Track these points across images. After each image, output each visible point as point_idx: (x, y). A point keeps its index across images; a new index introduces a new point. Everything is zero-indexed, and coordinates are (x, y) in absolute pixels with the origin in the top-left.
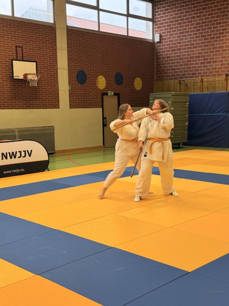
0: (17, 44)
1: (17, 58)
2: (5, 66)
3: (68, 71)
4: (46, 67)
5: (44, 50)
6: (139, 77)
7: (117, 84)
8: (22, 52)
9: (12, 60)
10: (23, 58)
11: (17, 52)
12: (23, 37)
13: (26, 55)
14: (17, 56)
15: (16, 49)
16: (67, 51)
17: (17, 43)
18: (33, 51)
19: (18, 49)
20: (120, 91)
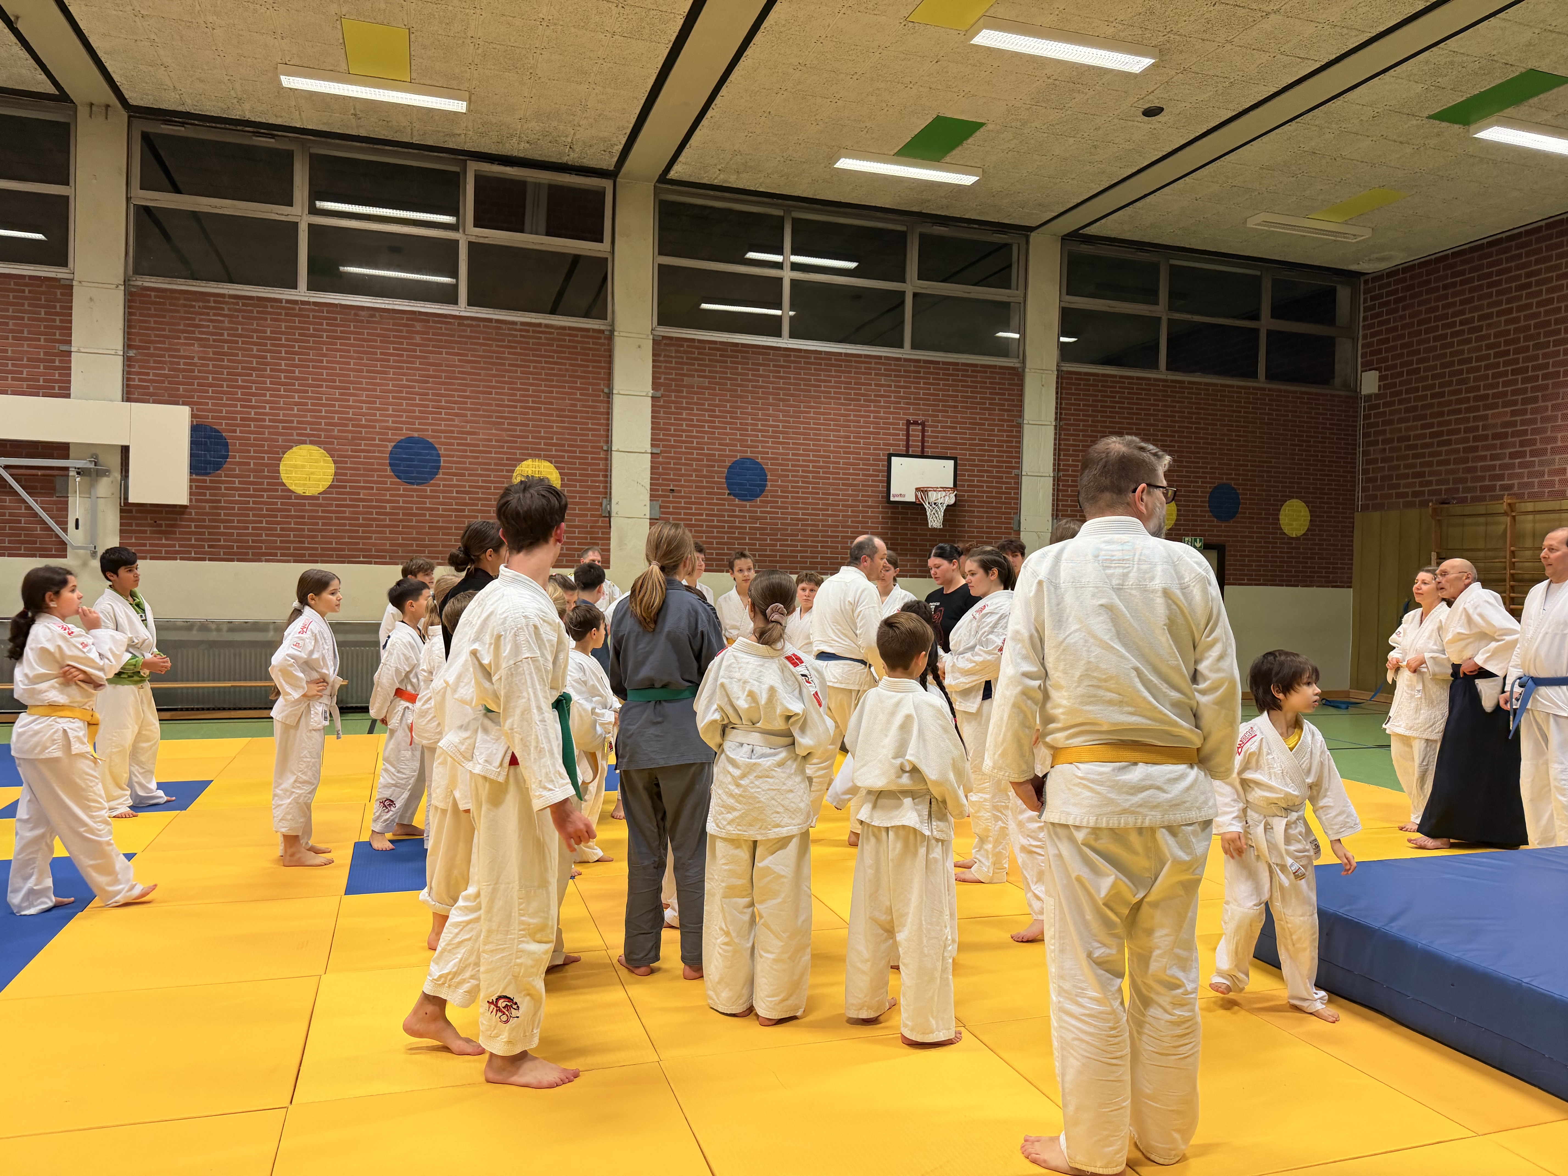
0: (910, 418)
1: (907, 451)
2: (874, 470)
3: (1054, 480)
4: (987, 471)
5: (986, 430)
6: (1297, 498)
7: (1219, 518)
8: (923, 436)
9: (890, 456)
10: (923, 451)
11: (908, 435)
12: (929, 400)
13: (932, 442)
14: (908, 446)
15: (908, 430)
16: (1053, 428)
17: (912, 414)
18: (951, 433)
19: (911, 428)
20: (1225, 536)
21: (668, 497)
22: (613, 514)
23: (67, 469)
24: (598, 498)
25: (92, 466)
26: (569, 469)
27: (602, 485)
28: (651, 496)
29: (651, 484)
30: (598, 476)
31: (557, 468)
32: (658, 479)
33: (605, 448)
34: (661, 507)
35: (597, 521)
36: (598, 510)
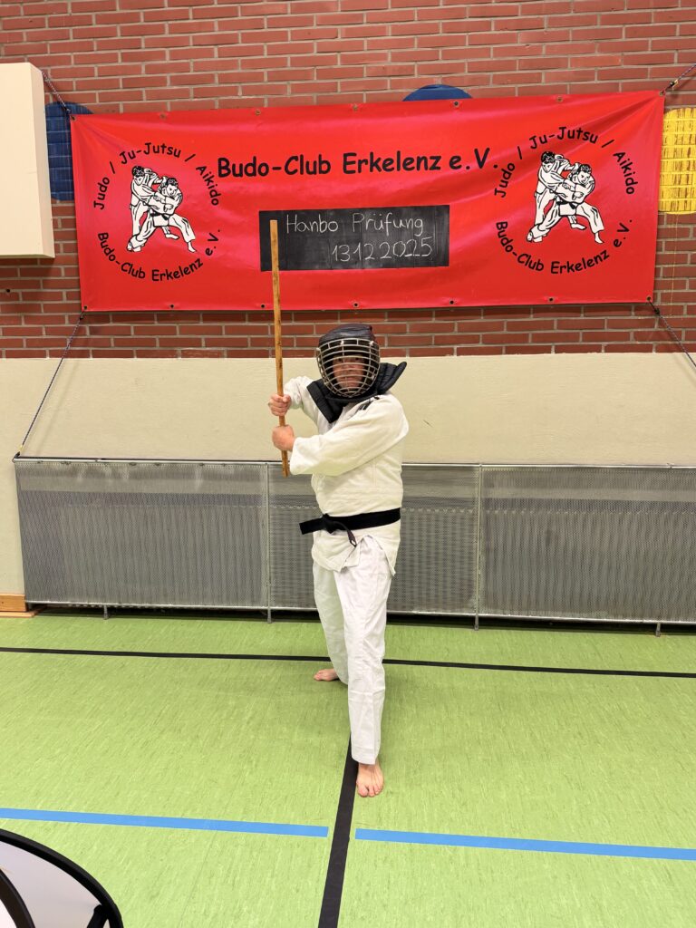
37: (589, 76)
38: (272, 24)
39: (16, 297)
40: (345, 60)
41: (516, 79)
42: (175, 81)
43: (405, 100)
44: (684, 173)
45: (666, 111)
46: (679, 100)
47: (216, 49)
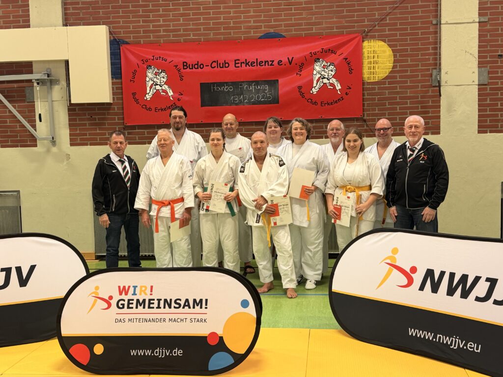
21: (496, 62)
22: (443, 83)
23: (30, 81)
24: (428, 70)
25: (46, 77)
26: (401, 45)
27: (431, 57)
28: (479, 63)
29: (479, 52)
30: (428, 49)
31: (390, 46)
32: (486, 46)
33: (434, 22)
34: (489, 73)
35: (427, 92)
36: (428, 81)
37: (332, 28)
38: (204, 8)
39: (95, 119)
40: (234, 23)
41: (303, 30)
42: (164, 31)
43: (259, 38)
44: (372, 65)
45: (363, 41)
46: (368, 37)
47: (181, 18)
